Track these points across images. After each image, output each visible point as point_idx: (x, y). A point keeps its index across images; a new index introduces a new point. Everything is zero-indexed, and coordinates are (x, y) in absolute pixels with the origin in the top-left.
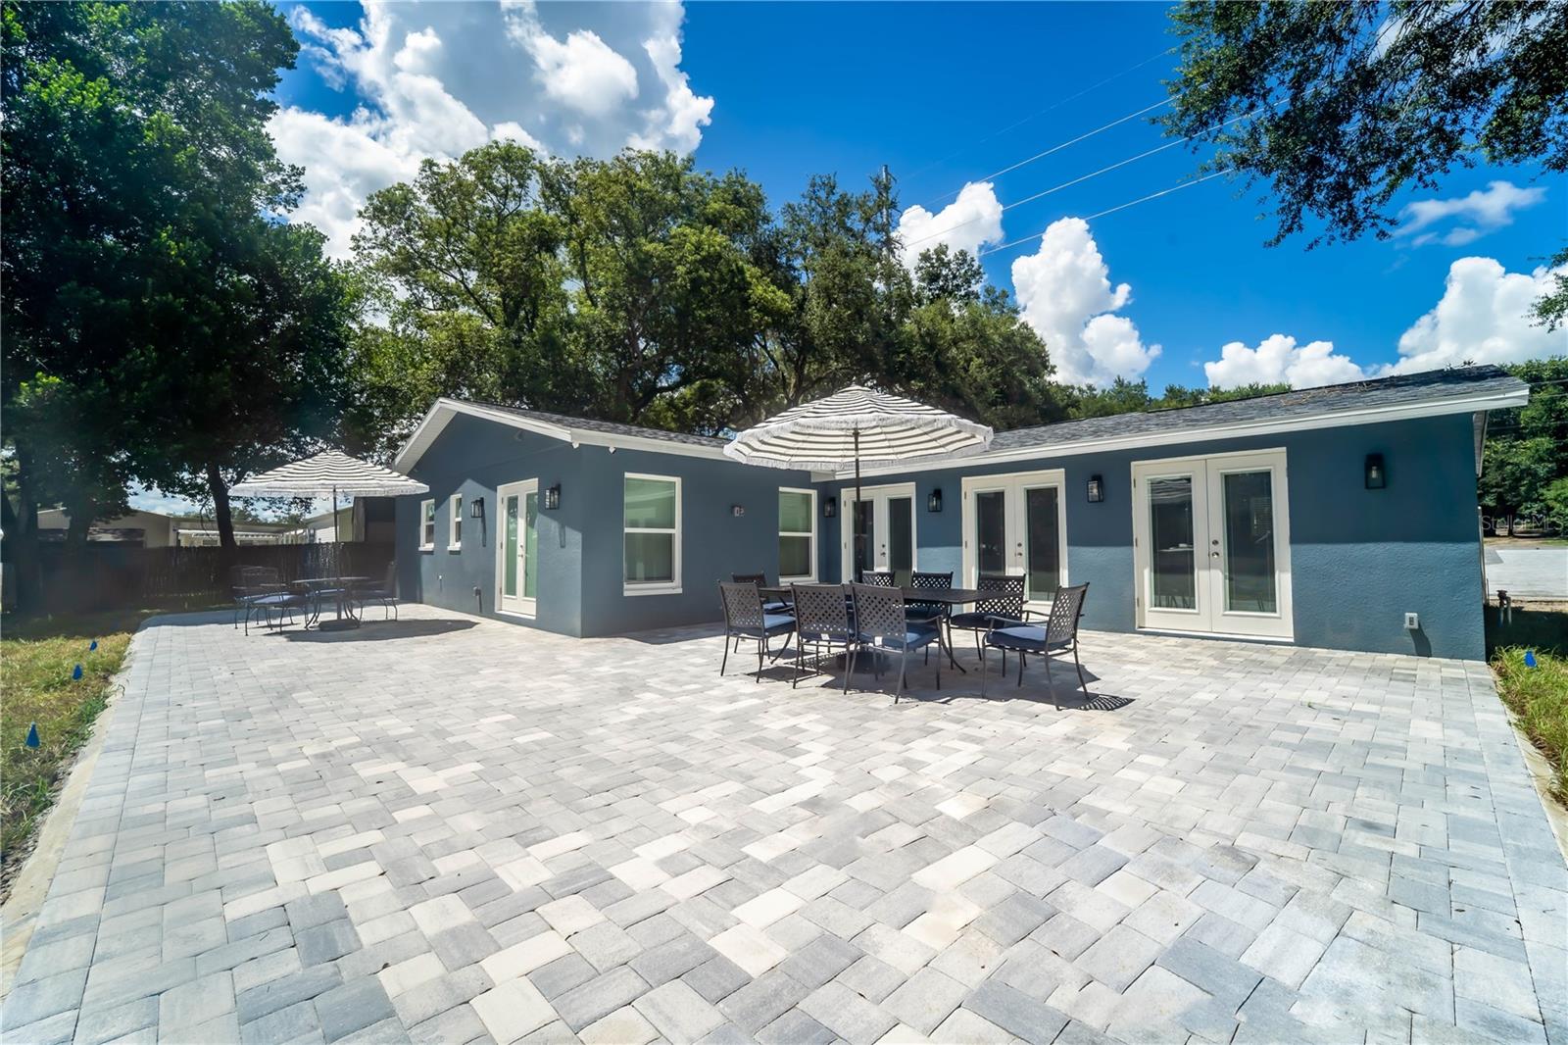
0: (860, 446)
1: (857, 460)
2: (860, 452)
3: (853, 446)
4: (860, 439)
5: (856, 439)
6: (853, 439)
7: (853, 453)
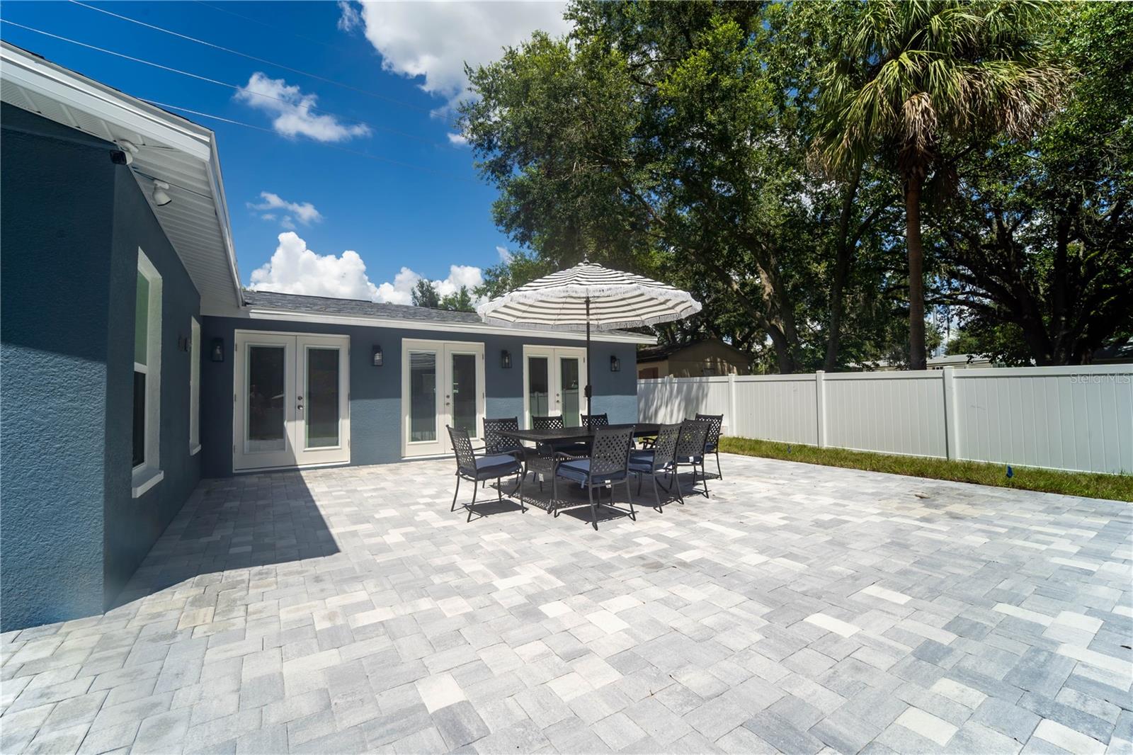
0: (591, 312)
1: (588, 324)
2: (591, 317)
3: (585, 312)
4: (591, 306)
5: (588, 306)
6: (585, 306)
7: (585, 317)
